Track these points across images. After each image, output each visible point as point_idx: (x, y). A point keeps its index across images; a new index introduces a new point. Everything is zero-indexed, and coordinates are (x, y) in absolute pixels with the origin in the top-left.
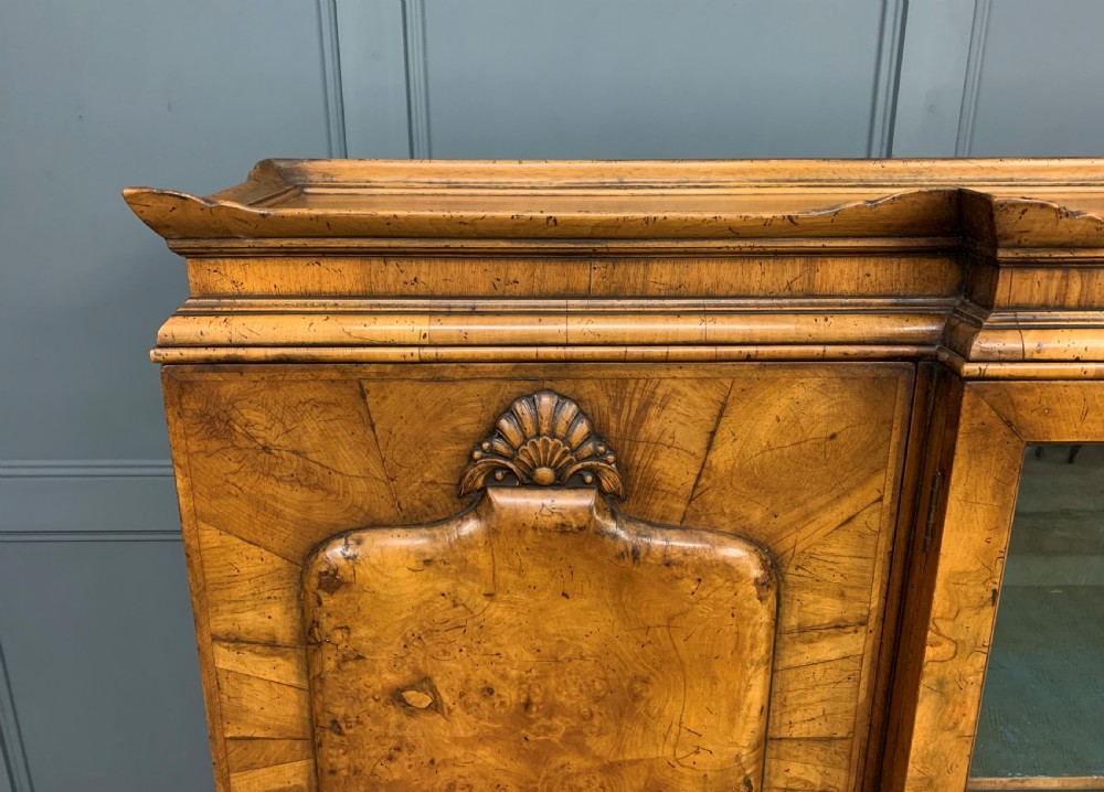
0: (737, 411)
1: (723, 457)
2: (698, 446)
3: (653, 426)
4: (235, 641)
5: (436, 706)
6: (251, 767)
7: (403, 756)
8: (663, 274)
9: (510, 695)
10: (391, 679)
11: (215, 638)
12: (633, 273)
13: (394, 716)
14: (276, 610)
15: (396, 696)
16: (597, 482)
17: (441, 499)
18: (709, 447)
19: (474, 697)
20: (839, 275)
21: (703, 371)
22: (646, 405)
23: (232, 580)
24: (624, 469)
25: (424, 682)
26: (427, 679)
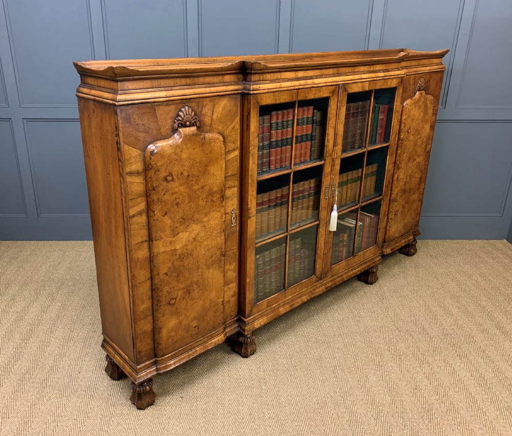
0: (216, 106)
1: (215, 117)
2: (211, 115)
3: (204, 111)
4: (130, 173)
5: (173, 180)
6: (134, 206)
7: (167, 194)
8: (201, 80)
9: (185, 174)
10: (165, 174)
11: (127, 174)
12: (197, 80)
13: (165, 184)
14: (139, 164)
15: (165, 179)
16: (196, 125)
17: (169, 132)
18: (213, 115)
19: (179, 176)
20: (228, 78)
21: (211, 99)
22: (203, 107)
23: (130, 158)
24: (200, 121)
25: (171, 174)
26: (171, 173)
